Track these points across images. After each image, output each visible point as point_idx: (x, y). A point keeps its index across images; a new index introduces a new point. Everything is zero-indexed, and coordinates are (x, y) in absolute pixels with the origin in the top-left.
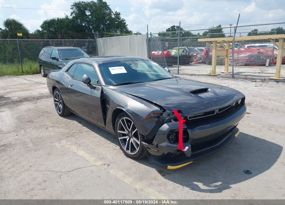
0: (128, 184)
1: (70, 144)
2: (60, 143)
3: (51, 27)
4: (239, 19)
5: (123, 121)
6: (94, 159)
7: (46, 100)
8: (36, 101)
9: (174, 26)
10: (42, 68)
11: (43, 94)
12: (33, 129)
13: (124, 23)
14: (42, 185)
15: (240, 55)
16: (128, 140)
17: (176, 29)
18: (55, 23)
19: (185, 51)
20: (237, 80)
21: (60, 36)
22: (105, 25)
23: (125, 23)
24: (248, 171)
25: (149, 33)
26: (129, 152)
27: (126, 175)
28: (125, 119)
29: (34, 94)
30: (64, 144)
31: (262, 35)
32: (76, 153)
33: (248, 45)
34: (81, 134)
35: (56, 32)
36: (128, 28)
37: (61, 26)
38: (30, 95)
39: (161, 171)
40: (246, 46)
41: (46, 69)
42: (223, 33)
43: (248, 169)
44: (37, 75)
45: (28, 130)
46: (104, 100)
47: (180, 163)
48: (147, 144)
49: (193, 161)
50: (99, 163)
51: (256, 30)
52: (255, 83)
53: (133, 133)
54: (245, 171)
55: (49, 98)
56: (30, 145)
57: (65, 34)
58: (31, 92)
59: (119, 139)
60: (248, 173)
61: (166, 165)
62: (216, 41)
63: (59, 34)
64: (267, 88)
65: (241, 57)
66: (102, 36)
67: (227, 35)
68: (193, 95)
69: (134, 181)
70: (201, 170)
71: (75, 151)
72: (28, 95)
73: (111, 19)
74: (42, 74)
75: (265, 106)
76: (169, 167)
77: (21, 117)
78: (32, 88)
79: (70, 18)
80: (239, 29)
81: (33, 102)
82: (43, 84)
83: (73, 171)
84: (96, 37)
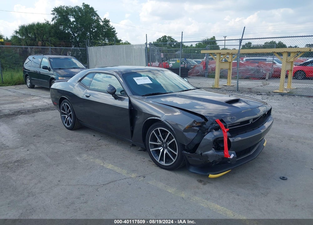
0: (173, 193)
1: (93, 157)
2: (80, 157)
3: (30, 33)
4: (244, 32)
5: (157, 132)
6: (126, 172)
7: (43, 113)
8: (32, 115)
9: (165, 36)
10: (28, 78)
11: (38, 106)
12: (43, 144)
13: (113, 31)
14: (82, 199)
15: (240, 68)
16: (161, 151)
17: (167, 39)
18: (35, 28)
19: (183, 63)
20: (242, 93)
21: (40, 43)
22: (91, 33)
23: (115, 31)
24: (284, 177)
25: (148, 43)
26: (163, 163)
27: (167, 185)
28: (159, 129)
29: (28, 107)
30: (86, 158)
31: (256, 48)
32: (103, 166)
33: (247, 58)
34: (100, 147)
35: (36, 38)
36: (117, 37)
37: (42, 31)
38: (23, 107)
39: (200, 180)
40: (244, 59)
41: (33, 80)
42: (217, 45)
43: (283, 176)
44: (21, 86)
45: (38, 145)
46: (133, 110)
47: (220, 171)
48: (189, 153)
49: (232, 169)
50: (133, 175)
51: (250, 43)
52: (261, 96)
53: (168, 144)
54: (281, 177)
55: (46, 111)
56: (49, 160)
57: (46, 41)
58: (22, 104)
59: (151, 150)
60: (284, 180)
61: (208, 174)
62: (220, 53)
63: (39, 40)
64: (274, 101)
65: (241, 70)
66: (93, 44)
67: (221, 47)
68: (229, 105)
69: (177, 191)
70: (239, 178)
71: (102, 164)
72: (20, 107)
73: (98, 26)
74: (28, 85)
75: (278, 118)
76: (211, 176)
77: (23, 131)
78: (22, 100)
79: (51, 23)
80: (244, 41)
81: (29, 115)
82: (33, 96)
83: (108, 184)
84: (87, 45)
